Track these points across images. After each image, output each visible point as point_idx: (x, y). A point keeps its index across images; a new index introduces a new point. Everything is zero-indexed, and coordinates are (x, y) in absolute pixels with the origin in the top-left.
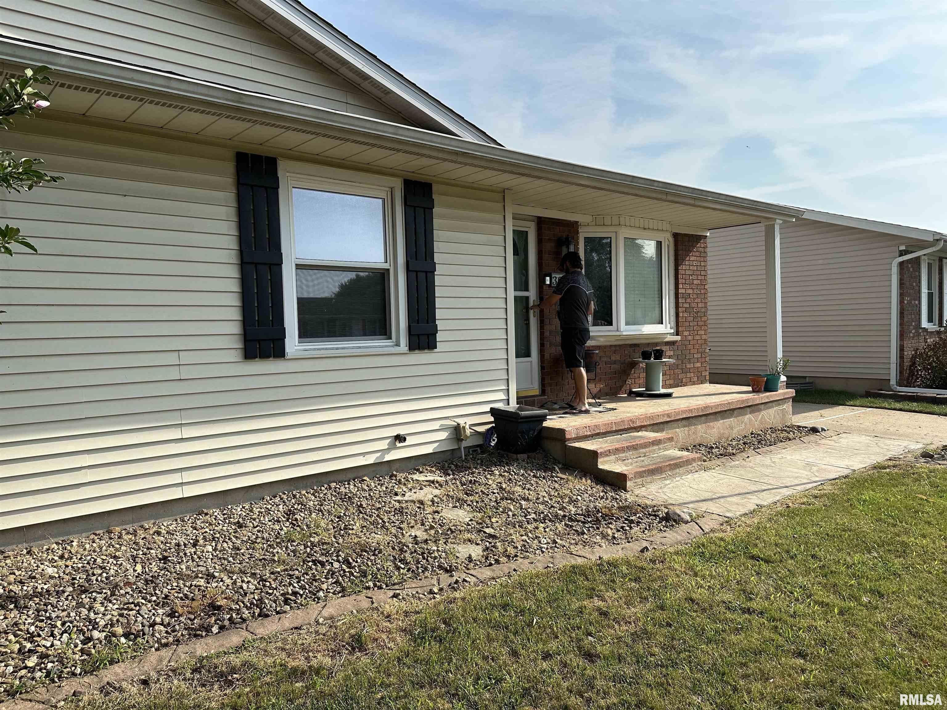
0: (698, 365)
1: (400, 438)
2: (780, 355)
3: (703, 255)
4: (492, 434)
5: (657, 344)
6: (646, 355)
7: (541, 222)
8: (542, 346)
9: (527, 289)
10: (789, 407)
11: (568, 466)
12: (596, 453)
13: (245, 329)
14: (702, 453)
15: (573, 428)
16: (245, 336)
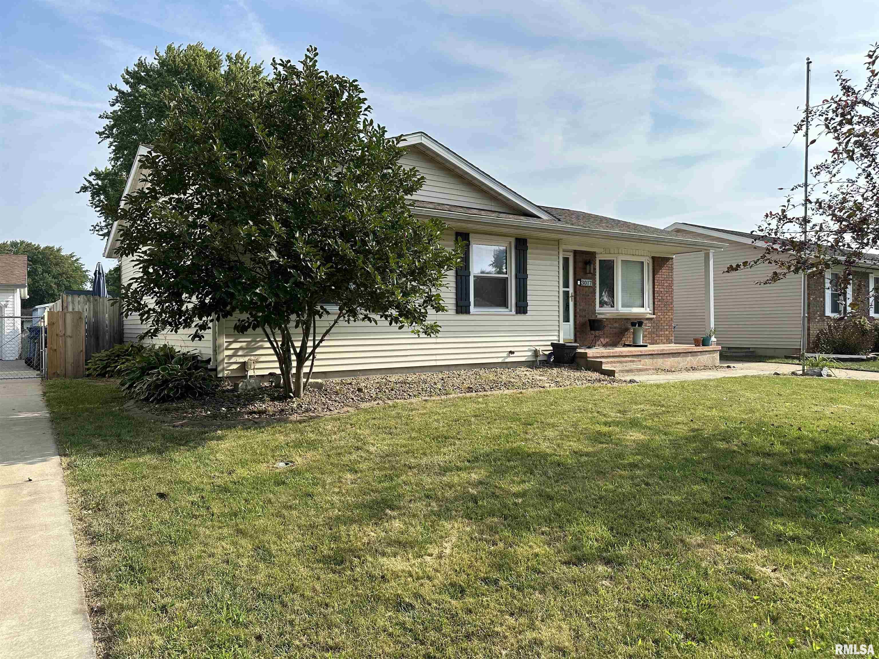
0: (667, 332)
1: (512, 352)
2: (712, 325)
3: (671, 269)
4: (551, 356)
5: (641, 319)
6: (633, 324)
7: (575, 252)
8: (575, 316)
9: (568, 287)
10: (717, 356)
11: (588, 369)
12: (601, 362)
13: (457, 302)
14: (657, 370)
15: (591, 352)
16: (457, 305)
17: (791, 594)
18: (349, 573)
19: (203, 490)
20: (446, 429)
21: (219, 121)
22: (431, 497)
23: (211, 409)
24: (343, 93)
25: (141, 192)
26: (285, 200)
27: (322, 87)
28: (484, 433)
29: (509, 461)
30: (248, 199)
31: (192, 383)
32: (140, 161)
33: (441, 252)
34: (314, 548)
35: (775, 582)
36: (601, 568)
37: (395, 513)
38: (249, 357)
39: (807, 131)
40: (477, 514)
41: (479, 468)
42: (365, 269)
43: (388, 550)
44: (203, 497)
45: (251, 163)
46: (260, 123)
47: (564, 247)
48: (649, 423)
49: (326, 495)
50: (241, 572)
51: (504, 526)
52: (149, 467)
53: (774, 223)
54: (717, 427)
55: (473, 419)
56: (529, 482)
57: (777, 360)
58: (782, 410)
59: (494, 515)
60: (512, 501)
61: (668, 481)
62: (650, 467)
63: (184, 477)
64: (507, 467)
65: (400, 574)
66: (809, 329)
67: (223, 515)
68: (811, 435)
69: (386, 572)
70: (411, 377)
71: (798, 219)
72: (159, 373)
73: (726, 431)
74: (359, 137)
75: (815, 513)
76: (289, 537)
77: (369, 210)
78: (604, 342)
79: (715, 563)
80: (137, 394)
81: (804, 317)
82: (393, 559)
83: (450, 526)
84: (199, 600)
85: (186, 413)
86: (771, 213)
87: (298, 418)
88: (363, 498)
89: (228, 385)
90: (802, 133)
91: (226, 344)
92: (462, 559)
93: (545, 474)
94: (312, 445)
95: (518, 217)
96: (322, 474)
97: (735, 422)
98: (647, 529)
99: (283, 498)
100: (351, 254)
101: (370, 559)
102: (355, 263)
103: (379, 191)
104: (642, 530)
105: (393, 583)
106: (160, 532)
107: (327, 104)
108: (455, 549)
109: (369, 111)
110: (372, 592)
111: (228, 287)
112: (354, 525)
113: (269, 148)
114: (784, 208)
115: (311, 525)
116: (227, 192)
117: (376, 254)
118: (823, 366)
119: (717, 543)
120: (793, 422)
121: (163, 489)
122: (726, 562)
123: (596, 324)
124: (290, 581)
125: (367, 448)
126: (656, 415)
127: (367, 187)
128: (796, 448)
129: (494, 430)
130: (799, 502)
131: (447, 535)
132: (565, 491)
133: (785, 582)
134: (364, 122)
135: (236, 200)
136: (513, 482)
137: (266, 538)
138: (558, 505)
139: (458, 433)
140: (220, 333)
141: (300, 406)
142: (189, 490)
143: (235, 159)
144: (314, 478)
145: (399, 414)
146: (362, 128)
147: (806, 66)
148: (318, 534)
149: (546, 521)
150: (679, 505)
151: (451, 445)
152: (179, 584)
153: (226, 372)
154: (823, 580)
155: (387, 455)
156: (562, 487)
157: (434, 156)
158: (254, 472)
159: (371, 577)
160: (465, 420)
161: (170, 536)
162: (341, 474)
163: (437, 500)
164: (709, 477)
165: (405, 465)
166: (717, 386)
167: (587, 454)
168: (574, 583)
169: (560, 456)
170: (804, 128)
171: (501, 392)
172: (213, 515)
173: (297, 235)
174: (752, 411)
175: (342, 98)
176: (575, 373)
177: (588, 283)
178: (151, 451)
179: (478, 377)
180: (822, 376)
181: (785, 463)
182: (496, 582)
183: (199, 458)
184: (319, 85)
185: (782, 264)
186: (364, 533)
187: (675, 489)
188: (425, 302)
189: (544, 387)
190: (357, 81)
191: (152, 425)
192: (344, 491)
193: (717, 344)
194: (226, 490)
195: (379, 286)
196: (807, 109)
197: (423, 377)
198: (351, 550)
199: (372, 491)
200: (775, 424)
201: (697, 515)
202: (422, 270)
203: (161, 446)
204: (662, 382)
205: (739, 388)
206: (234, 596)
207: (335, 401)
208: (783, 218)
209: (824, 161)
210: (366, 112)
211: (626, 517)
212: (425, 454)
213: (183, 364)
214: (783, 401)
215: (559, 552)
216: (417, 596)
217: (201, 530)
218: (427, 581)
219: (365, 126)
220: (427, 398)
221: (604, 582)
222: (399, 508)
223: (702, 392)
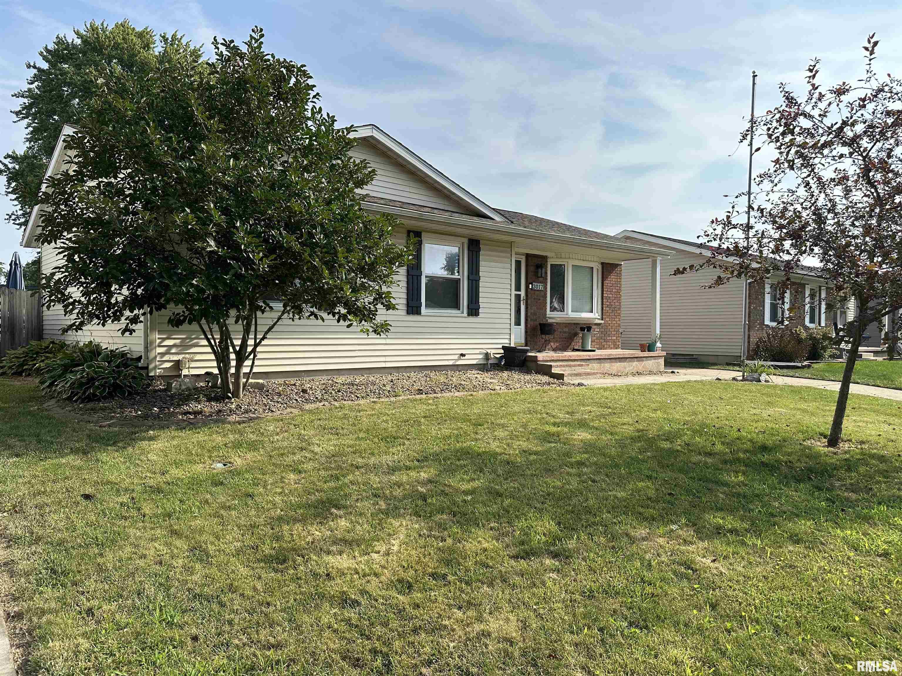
0: (615, 338)
1: (463, 355)
2: (658, 332)
3: (619, 275)
4: (502, 359)
5: (589, 324)
6: (582, 329)
7: (528, 256)
8: (526, 320)
9: (520, 290)
10: (662, 361)
11: (538, 372)
12: (551, 366)
13: (408, 302)
14: (605, 374)
15: (541, 356)
16: (408, 305)
17: (729, 583)
18: (291, 572)
19: (133, 490)
20: (395, 429)
21: (153, 100)
22: (379, 496)
23: (141, 409)
24: (290, 78)
25: (66, 174)
26: (226, 187)
27: (268, 70)
28: (434, 433)
29: (459, 460)
30: (185, 186)
31: (121, 381)
32: (64, 141)
33: (393, 249)
34: (255, 547)
35: (715, 572)
36: (548, 562)
37: (341, 512)
38: (183, 356)
39: (751, 141)
40: (425, 511)
41: (429, 467)
42: (312, 264)
43: (334, 548)
44: (133, 498)
45: (188, 147)
46: (199, 105)
47: (517, 250)
48: (596, 424)
49: (268, 495)
50: (175, 573)
51: (453, 522)
52: (73, 467)
53: (719, 229)
54: (662, 428)
55: (423, 420)
56: (478, 479)
57: (719, 367)
58: (723, 413)
59: (443, 512)
60: (461, 498)
61: (614, 478)
62: (597, 465)
63: (112, 478)
64: (457, 465)
65: (346, 571)
66: (749, 338)
67: (156, 516)
68: (749, 436)
69: (331, 570)
70: (359, 379)
71: (742, 225)
72: (83, 370)
73: (670, 432)
74: (307, 125)
75: (752, 507)
76: (228, 537)
77: (317, 201)
78: (554, 347)
79: (658, 555)
80: (59, 393)
81: (745, 324)
82: (339, 557)
83: (398, 524)
84: (130, 602)
85: (114, 412)
86: (716, 219)
87: (237, 419)
88: (308, 498)
89: (161, 384)
90: (747, 142)
91: (158, 341)
92: (410, 555)
93: (494, 471)
94: (253, 446)
95: (471, 217)
96: (264, 474)
97: (679, 424)
98: (594, 523)
99: (222, 499)
100: (296, 246)
101: (314, 558)
102: (301, 256)
103: (328, 183)
104: (589, 525)
105: (339, 581)
106: (85, 533)
107: (273, 88)
108: (403, 546)
109: (318, 99)
110: (317, 590)
111: (163, 277)
112: (298, 525)
113: (210, 132)
114: (729, 214)
115: (251, 525)
116: (162, 178)
117: (324, 248)
118: (762, 372)
119: (660, 537)
120: (732, 423)
121: (89, 490)
122: (669, 554)
123: (547, 329)
124: (229, 581)
125: (313, 449)
126: (603, 416)
127: (314, 177)
128: (736, 448)
129: (443, 431)
130: (737, 498)
131: (395, 533)
132: (514, 488)
133: (724, 571)
134: (312, 109)
135: (172, 186)
136: (463, 480)
137: (204, 537)
138: (507, 502)
139: (408, 434)
140: (153, 329)
141: (239, 407)
142: (118, 490)
143: (172, 143)
144: (255, 479)
145: (346, 415)
146: (310, 115)
147: (752, 79)
148: (259, 533)
149: (495, 517)
150: (625, 501)
151: (400, 445)
152: (107, 587)
153: (158, 371)
154: (758, 570)
155: (333, 456)
156: (511, 484)
157: (385, 150)
158: (189, 472)
159: (316, 575)
160: (414, 421)
161: (96, 537)
162: (284, 474)
163: (386, 498)
164: (653, 475)
165: (352, 465)
166: (662, 390)
167: (536, 453)
168: (522, 576)
169: (510, 454)
170: (749, 137)
171: (452, 394)
172: (144, 516)
173: (238, 224)
174: (695, 414)
175: (289, 84)
176: (526, 377)
177: (540, 287)
178: (74, 451)
179: (428, 379)
180: (760, 381)
181: (725, 462)
182: (444, 577)
183: (130, 458)
184: (264, 68)
185: (726, 269)
186: (309, 532)
187: (621, 486)
188: (375, 299)
189: (494, 390)
190: (305, 66)
191: (76, 425)
192: (286, 491)
193: (662, 351)
194: (159, 490)
195: (327, 281)
196: (752, 119)
197: (371, 378)
198: (294, 550)
199: (317, 491)
200: (716, 425)
201: (641, 510)
202: (372, 266)
203: (86, 446)
204: (609, 385)
205: (683, 392)
206: (168, 597)
207: (278, 402)
208: (728, 224)
209: (767, 170)
210: (315, 100)
211: (573, 512)
212: (373, 454)
213: (111, 361)
214: (724, 404)
215: (508, 546)
216: (363, 592)
217: (132, 531)
218: (374, 578)
219: (313, 113)
220: (375, 400)
221: (551, 575)
222: (345, 507)
223: (648, 395)
